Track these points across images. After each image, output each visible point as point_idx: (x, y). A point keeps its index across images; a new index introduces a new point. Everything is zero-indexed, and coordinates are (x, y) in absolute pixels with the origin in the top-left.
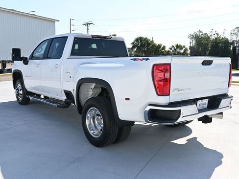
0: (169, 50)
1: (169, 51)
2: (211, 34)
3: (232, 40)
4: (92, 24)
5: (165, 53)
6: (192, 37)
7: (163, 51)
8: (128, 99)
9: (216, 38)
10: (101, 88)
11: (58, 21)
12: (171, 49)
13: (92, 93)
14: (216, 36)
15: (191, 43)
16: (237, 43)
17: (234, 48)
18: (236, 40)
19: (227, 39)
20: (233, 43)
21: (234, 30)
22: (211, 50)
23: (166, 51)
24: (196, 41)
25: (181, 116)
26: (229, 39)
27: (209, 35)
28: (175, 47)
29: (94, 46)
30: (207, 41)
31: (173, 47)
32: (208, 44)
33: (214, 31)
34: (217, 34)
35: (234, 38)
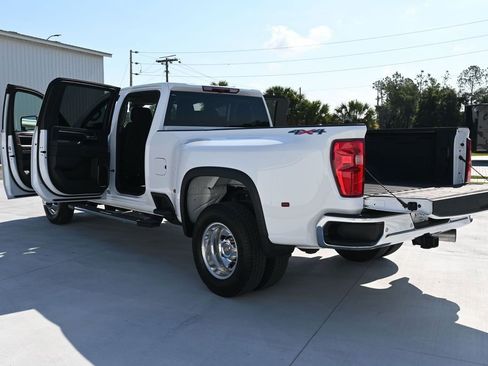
0: (336, 112)
1: (335, 116)
2: (419, 80)
3: (463, 92)
4: (176, 60)
5: (327, 120)
6: (380, 86)
7: (324, 115)
8: (285, 205)
9: (429, 89)
10: (225, 188)
11: (110, 55)
12: (339, 111)
13: (209, 196)
14: (430, 85)
15: (378, 99)
16: (472, 100)
17: (468, 109)
18: (469, 92)
19: (453, 91)
20: (464, 99)
21: (466, 73)
22: (420, 114)
23: (328, 115)
24: (390, 95)
25: (385, 234)
26: (457, 90)
27: (415, 82)
28: (348, 108)
29: (198, 107)
30: (412, 94)
31: (344, 107)
32: (413, 101)
33: (425, 74)
34: (432, 80)
35: (467, 89)
